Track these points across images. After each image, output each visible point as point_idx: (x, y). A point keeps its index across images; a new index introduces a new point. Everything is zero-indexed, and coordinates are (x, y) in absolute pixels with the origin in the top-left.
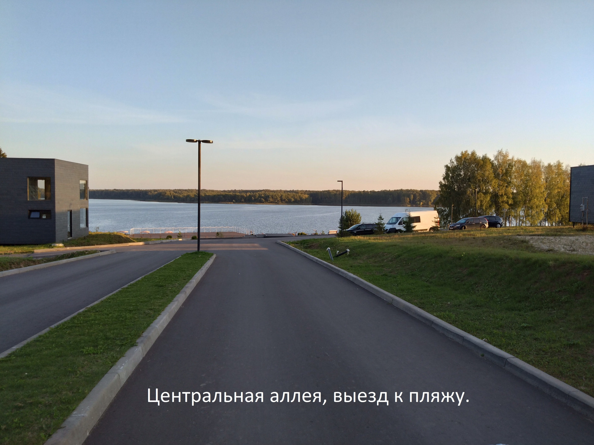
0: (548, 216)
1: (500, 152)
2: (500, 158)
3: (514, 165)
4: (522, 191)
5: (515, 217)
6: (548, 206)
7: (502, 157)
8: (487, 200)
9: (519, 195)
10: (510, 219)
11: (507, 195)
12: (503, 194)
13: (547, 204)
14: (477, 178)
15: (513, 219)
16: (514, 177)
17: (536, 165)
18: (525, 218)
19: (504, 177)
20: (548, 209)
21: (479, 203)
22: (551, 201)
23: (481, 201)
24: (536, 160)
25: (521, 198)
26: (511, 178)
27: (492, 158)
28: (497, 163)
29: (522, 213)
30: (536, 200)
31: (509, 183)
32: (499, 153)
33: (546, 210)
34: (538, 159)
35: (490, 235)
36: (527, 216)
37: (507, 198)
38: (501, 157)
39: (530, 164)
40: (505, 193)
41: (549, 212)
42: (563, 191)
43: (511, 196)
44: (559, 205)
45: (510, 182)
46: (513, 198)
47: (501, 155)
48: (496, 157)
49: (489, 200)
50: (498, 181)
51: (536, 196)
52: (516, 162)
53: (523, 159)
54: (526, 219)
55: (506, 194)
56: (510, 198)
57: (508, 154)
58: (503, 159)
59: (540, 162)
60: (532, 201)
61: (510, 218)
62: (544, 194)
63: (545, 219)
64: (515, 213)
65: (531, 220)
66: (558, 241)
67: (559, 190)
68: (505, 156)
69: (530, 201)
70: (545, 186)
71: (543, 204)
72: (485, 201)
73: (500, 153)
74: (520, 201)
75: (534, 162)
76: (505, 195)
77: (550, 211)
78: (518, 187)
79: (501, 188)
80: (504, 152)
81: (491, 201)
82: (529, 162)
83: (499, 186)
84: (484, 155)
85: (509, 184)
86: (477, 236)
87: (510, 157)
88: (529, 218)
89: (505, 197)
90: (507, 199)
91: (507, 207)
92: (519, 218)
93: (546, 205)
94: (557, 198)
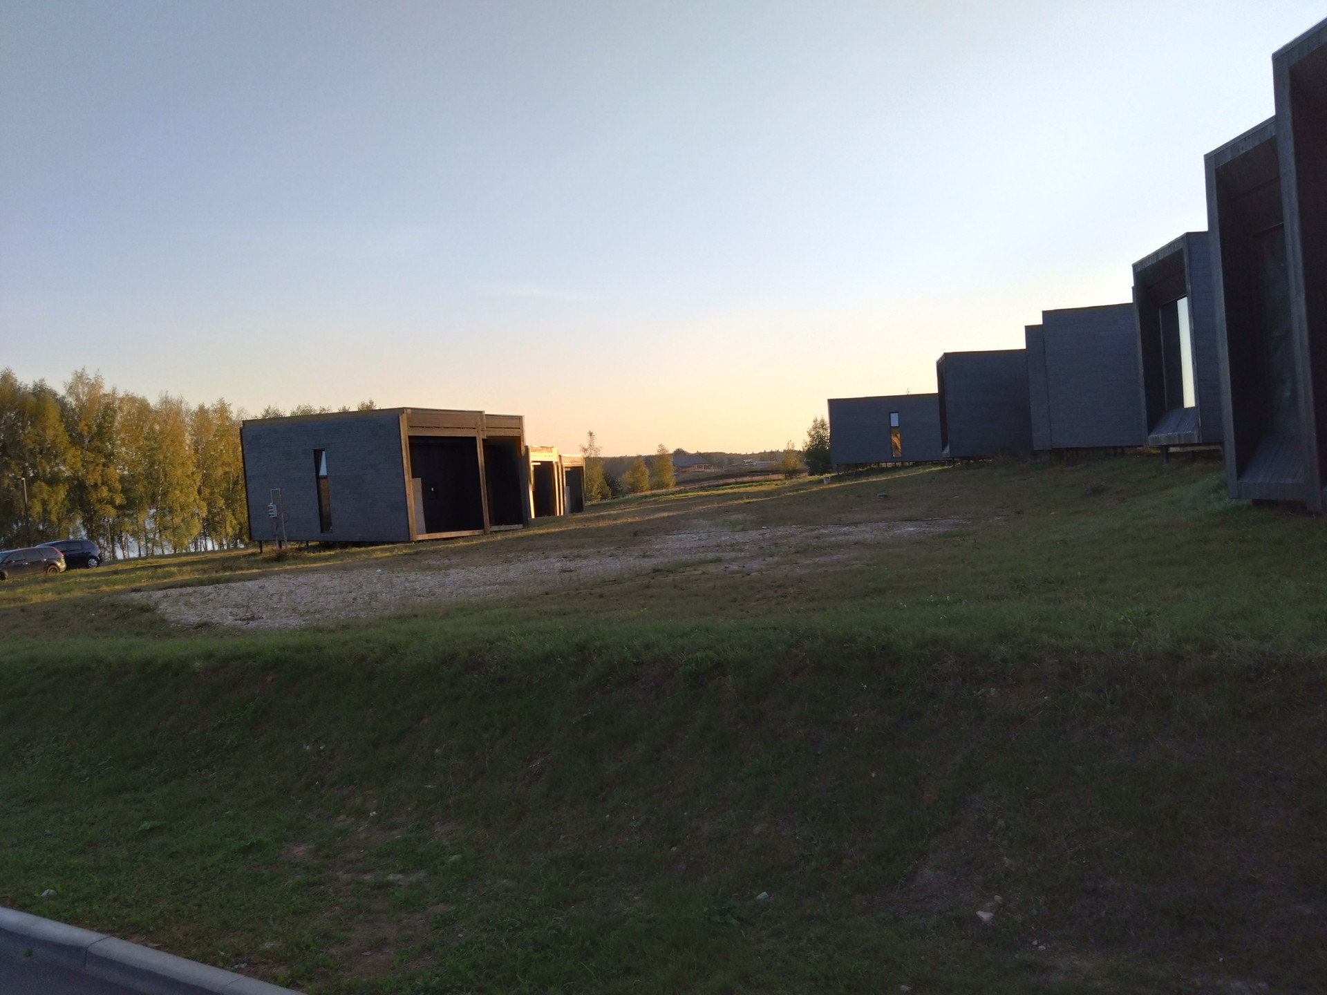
0: (211, 527)
1: (79, 375)
2: (83, 391)
3: (119, 408)
4: (142, 475)
5: (135, 534)
6: (209, 504)
7: (86, 389)
8: (59, 499)
9: (138, 483)
10: (123, 539)
11: (108, 486)
12: (99, 482)
13: (204, 500)
14: (25, 446)
15: (131, 540)
16: (119, 442)
17: (171, 411)
18: (158, 535)
19: (97, 443)
20: (209, 512)
21: (38, 508)
22: (212, 493)
23: (44, 503)
24: (169, 398)
25: (142, 490)
26: (113, 445)
27: (61, 391)
28: (74, 403)
29: (149, 525)
30: (177, 492)
31: (109, 456)
32: (78, 377)
33: (204, 514)
34: (174, 395)
35: (68, 595)
36: (162, 529)
37: (110, 490)
38: (83, 388)
39: (158, 407)
40: (103, 479)
41: (210, 517)
42: (234, 470)
43: (118, 486)
44: (230, 502)
45: (112, 454)
46: (125, 491)
47: (83, 383)
48: (71, 388)
49: (64, 499)
50: (82, 453)
51: (178, 484)
52: (122, 400)
53: (139, 393)
54: (161, 536)
55: (106, 482)
56: (116, 490)
57: (100, 380)
58: (90, 392)
59: (181, 402)
60: (170, 496)
61: (121, 537)
62: (195, 478)
63: (204, 533)
64: (132, 524)
65: (172, 538)
66: (222, 595)
67: (227, 470)
68: (95, 386)
69: (165, 494)
70: (195, 461)
71: (195, 500)
72: (53, 502)
73: (80, 378)
74: (141, 497)
75: (166, 401)
76: (103, 484)
77: (214, 515)
78: (132, 464)
79: (91, 467)
80: (91, 376)
81: (70, 500)
82: (154, 401)
83: (85, 464)
84: (37, 381)
85: (110, 459)
86: (32, 600)
87: (107, 389)
88: (168, 532)
89: (105, 489)
90: (111, 494)
91: (112, 512)
92: (146, 536)
93: (202, 503)
94: (224, 485)
